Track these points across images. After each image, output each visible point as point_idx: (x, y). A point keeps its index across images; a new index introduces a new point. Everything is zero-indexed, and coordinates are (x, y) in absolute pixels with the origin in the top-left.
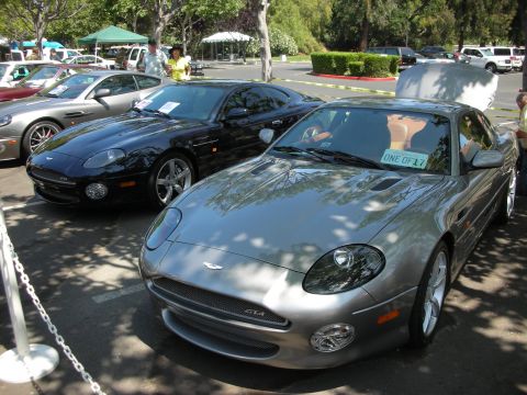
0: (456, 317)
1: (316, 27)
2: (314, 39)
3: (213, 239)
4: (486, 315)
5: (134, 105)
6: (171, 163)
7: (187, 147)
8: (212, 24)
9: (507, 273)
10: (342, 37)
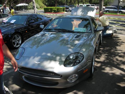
0: (97, 68)
1: (44, 2)
2: (43, 4)
3: (36, 55)
4: (103, 67)
5: (3, 22)
6: (16, 36)
7: (19, 31)
8: (18, 2)
9: (105, 56)
10: (50, 4)
